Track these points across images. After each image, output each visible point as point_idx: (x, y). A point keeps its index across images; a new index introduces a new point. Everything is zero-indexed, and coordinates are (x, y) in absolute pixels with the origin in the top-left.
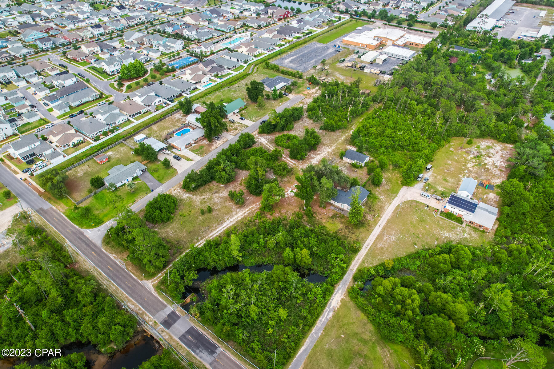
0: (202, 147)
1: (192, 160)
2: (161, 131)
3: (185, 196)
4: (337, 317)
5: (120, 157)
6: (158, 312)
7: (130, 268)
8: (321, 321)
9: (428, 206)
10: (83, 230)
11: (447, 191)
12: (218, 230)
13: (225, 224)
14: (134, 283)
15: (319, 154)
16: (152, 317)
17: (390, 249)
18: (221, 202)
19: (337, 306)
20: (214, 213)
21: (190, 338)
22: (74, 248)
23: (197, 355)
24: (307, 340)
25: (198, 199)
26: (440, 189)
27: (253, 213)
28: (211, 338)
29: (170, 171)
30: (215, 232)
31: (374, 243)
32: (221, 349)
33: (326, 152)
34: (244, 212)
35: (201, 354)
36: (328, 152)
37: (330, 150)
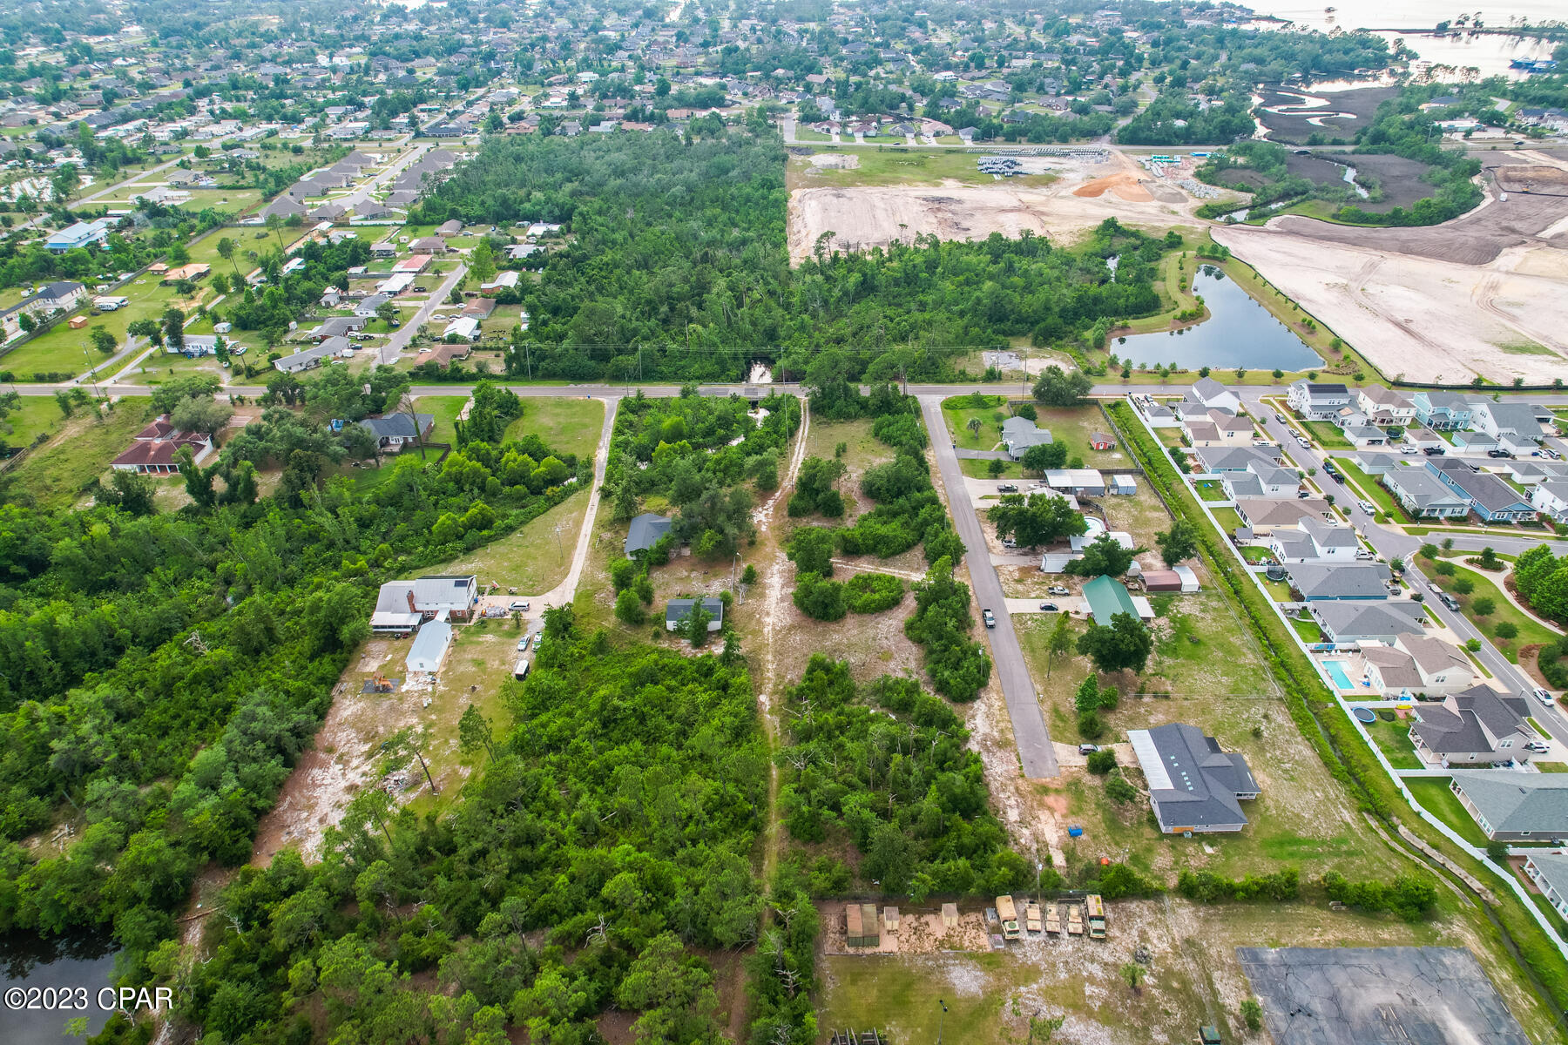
9: (512, 593)
11: (475, 639)
15: (782, 600)
26: (490, 638)
36: (768, 614)
37: (768, 620)
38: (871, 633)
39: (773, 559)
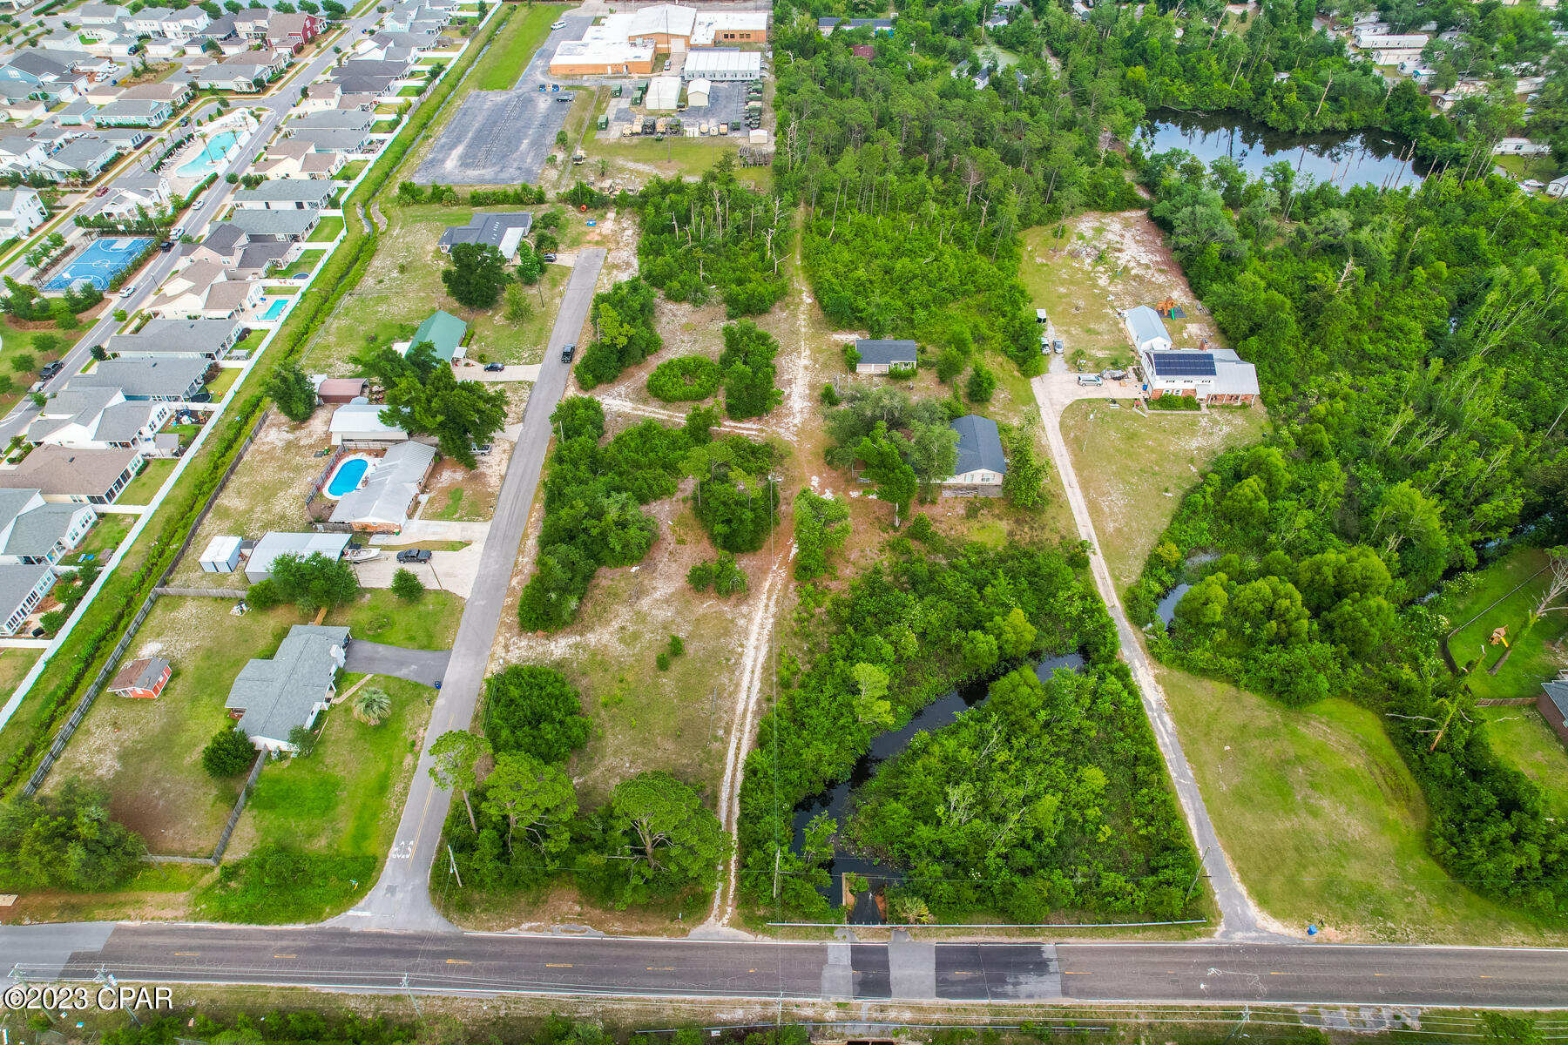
0: (455, 493)
1: (467, 544)
2: (267, 501)
3: (559, 647)
4: (1181, 719)
5: (207, 644)
6: (818, 976)
7: (618, 926)
8: (1165, 745)
9: (1114, 402)
10: (331, 923)
11: (1113, 352)
12: (745, 684)
13: (748, 662)
14: (672, 954)
15: (790, 382)
16: (819, 1000)
17: (1134, 524)
18: (678, 613)
19: (1162, 696)
20: (691, 649)
21: (959, 974)
22: (368, 990)
23: (1016, 997)
24: (1183, 801)
25: (606, 636)
26: (1101, 354)
27: (785, 596)
28: (1006, 940)
29: (429, 604)
30: (743, 695)
31: (1095, 527)
32: (1049, 946)
33: (801, 370)
34: (762, 605)
35: (1023, 989)
36: (806, 368)
37: (805, 362)
38: (697, 347)
39: (800, 432)
